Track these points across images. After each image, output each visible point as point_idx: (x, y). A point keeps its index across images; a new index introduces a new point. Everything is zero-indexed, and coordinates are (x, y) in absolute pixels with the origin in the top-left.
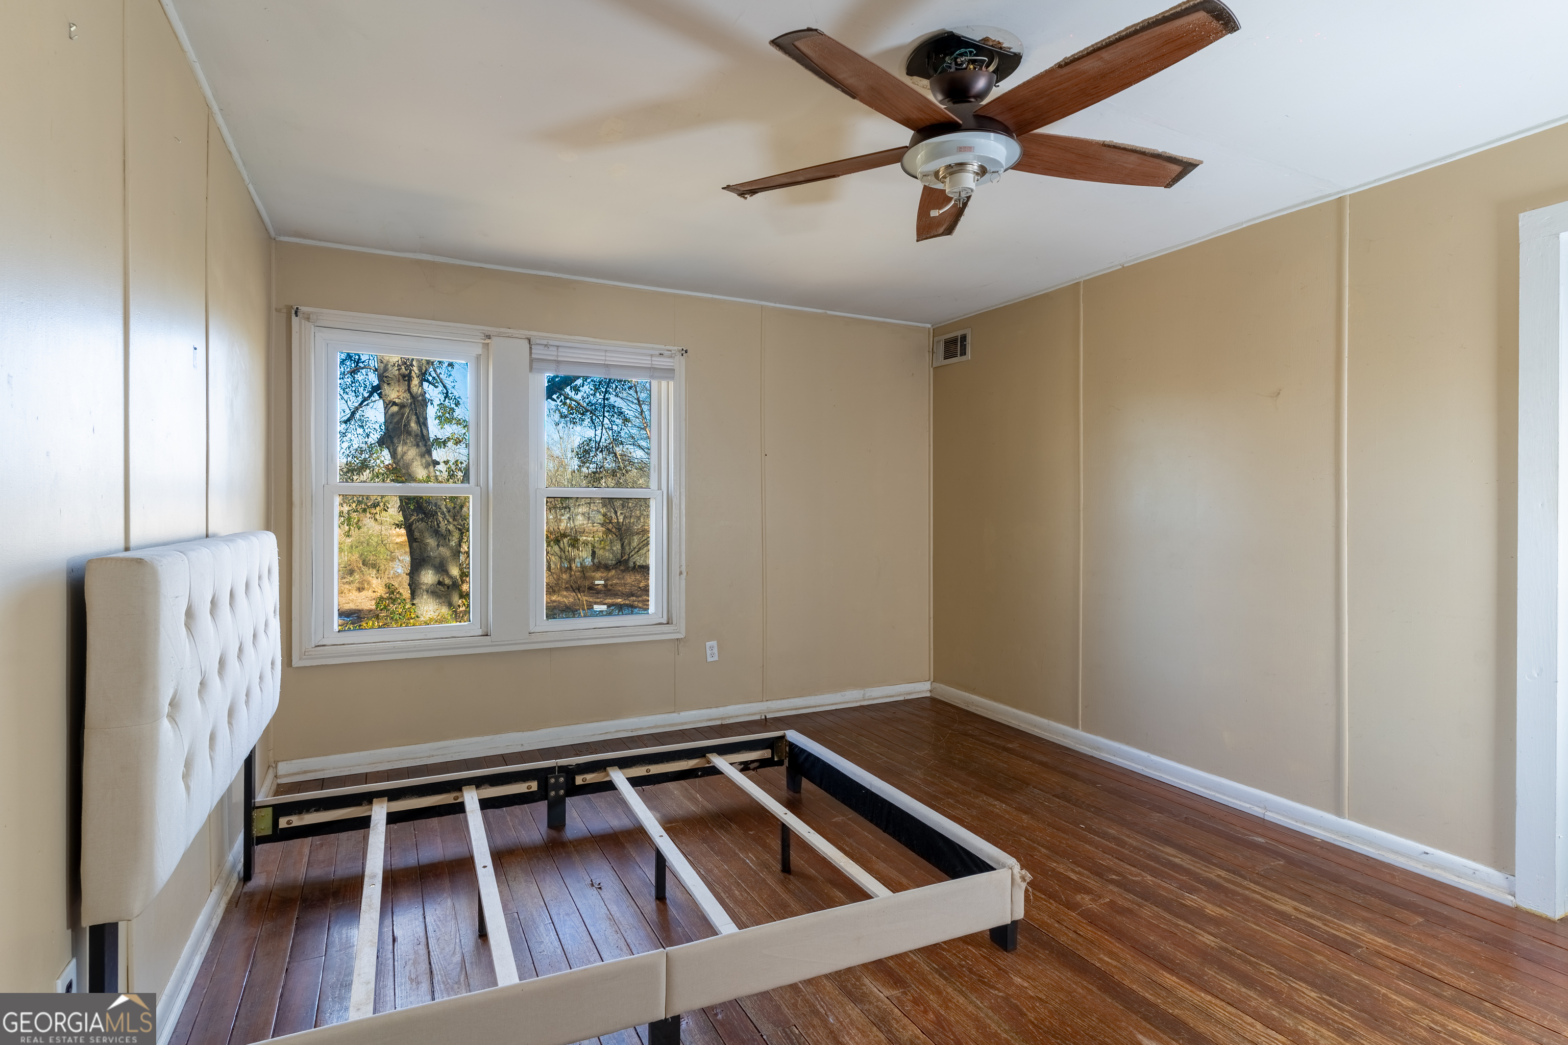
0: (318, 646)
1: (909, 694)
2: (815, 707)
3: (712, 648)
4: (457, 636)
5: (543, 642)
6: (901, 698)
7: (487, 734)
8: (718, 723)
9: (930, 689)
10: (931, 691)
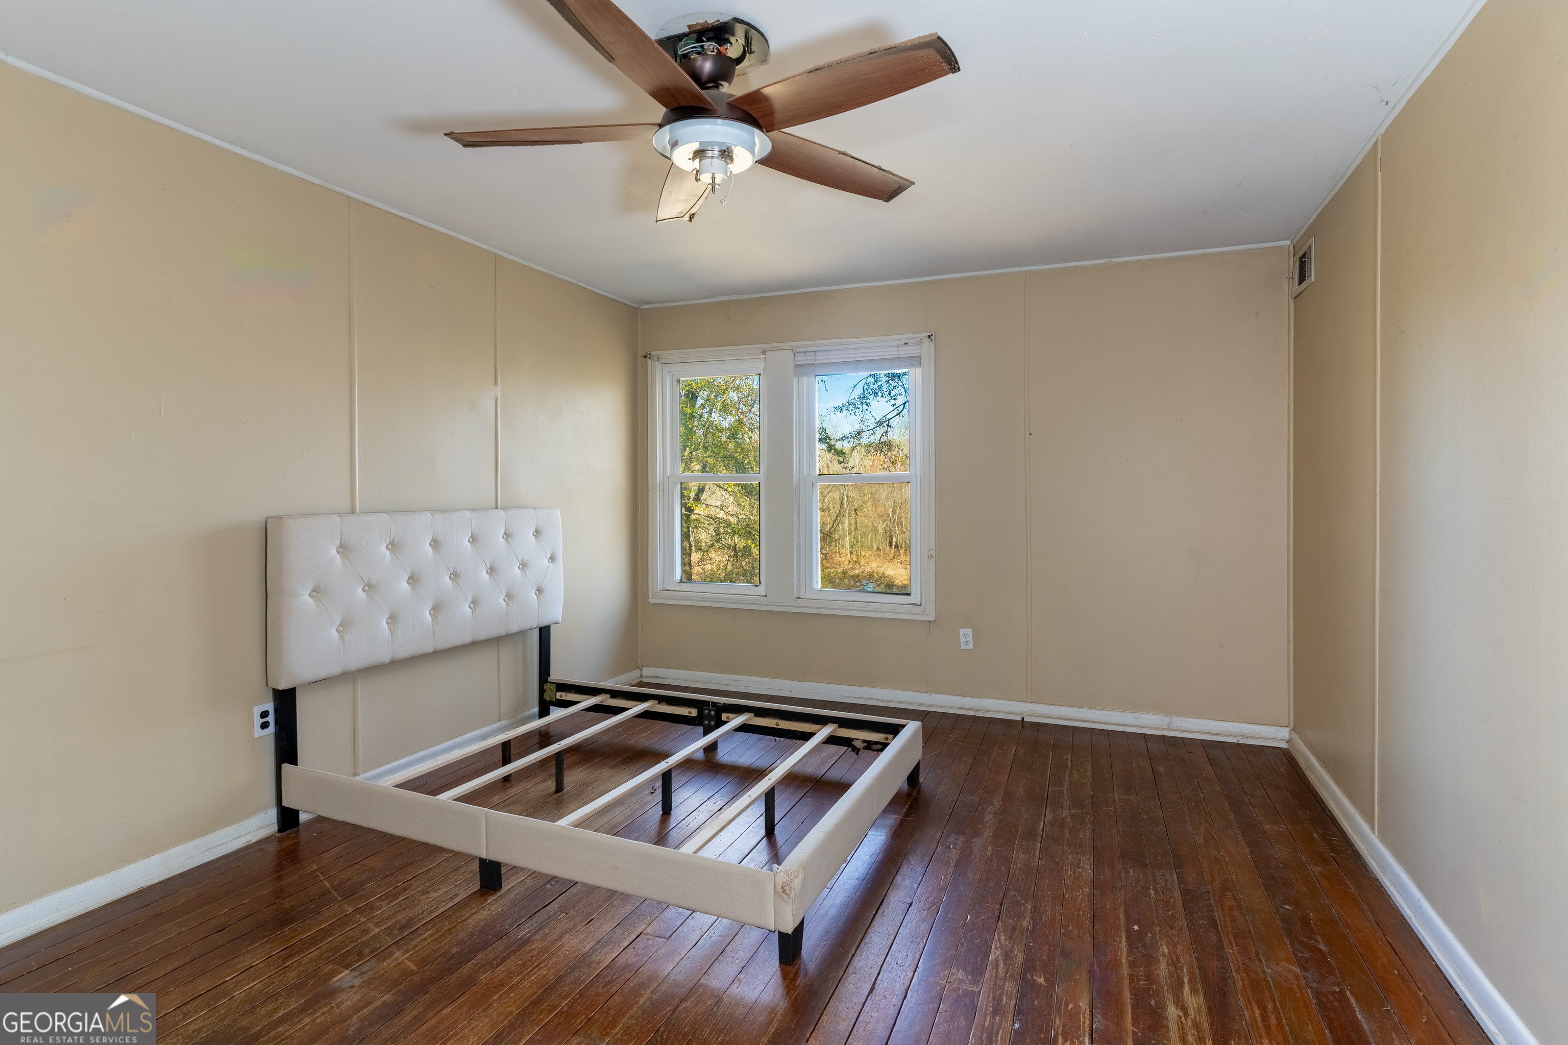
0: (666, 590)
1: (1247, 737)
2: (1094, 722)
3: (966, 636)
4: (748, 594)
5: (805, 607)
6: (1234, 740)
7: (768, 677)
8: (972, 713)
9: (1288, 738)
10: (1288, 742)
